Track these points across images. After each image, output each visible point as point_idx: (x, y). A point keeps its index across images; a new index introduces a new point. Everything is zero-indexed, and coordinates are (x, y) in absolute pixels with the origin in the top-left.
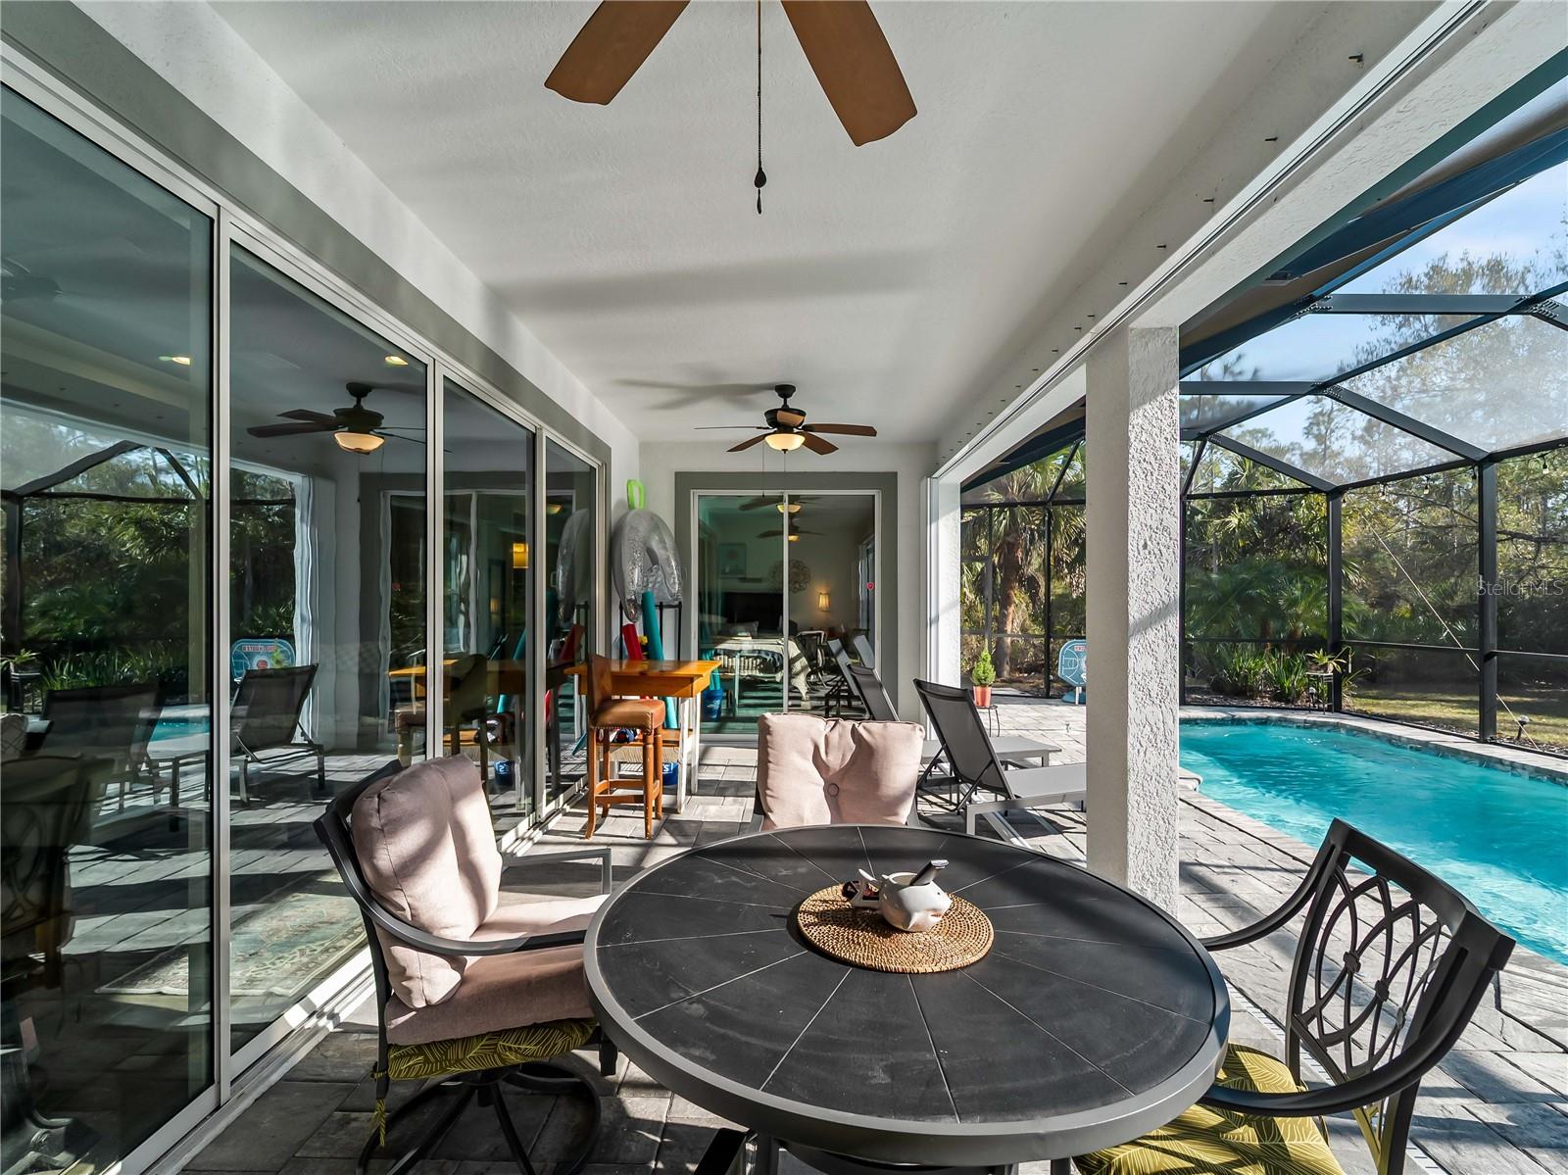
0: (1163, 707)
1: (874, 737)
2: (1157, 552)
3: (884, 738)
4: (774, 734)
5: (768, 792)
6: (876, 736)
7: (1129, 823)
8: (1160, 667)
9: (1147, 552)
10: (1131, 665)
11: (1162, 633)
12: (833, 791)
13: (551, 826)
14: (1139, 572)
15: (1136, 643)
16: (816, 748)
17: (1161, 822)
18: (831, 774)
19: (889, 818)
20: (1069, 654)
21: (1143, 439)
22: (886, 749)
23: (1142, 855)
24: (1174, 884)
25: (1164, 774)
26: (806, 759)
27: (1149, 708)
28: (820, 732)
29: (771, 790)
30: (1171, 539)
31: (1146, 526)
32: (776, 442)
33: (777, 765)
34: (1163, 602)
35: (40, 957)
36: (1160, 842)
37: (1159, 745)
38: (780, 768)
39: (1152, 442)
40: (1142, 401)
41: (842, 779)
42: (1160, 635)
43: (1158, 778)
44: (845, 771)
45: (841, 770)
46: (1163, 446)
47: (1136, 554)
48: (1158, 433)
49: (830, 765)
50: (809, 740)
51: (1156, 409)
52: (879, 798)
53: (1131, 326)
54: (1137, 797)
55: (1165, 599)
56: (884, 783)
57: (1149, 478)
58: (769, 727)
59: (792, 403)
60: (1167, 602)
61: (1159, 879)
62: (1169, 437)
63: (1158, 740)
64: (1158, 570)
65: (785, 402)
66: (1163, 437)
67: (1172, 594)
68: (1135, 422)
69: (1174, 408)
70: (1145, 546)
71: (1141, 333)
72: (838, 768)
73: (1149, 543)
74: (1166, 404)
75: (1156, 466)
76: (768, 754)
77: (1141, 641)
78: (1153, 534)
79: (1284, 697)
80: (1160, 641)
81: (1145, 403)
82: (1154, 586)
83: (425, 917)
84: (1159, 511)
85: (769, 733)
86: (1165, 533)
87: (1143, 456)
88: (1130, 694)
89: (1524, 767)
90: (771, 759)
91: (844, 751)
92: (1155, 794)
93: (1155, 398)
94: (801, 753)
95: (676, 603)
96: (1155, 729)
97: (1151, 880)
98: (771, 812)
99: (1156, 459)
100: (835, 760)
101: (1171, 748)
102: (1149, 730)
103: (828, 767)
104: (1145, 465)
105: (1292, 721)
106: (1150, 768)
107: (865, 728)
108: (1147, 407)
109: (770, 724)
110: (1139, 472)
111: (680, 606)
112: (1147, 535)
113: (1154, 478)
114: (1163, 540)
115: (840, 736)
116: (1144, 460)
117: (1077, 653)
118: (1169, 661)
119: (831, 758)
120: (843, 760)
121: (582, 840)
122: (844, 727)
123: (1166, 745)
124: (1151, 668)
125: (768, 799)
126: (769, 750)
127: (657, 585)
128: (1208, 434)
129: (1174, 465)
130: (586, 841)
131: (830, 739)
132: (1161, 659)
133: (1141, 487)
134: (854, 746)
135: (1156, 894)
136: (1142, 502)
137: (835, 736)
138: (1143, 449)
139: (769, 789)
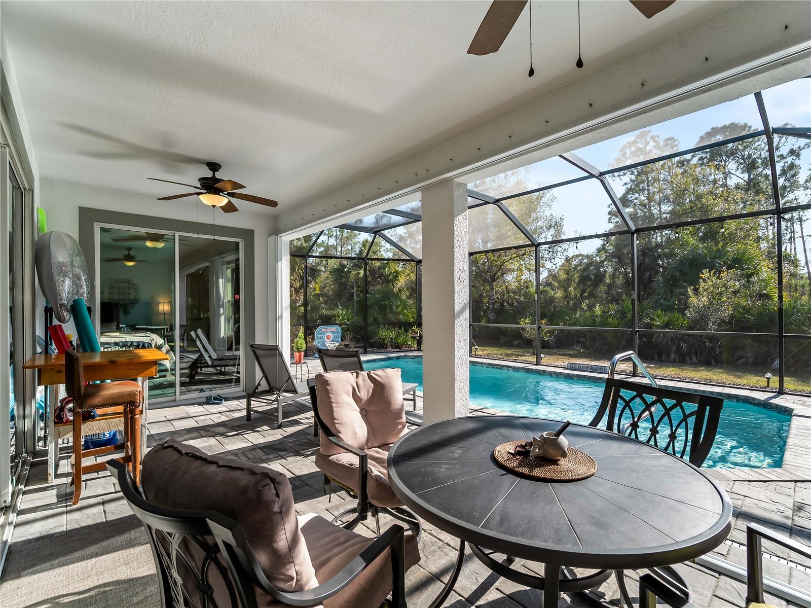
0: (465, 349)
1: (381, 378)
2: (463, 281)
3: (387, 378)
4: (331, 385)
5: (336, 421)
6: (383, 377)
8: (464, 332)
9: (460, 281)
10: (455, 331)
12: (364, 413)
13: (20, 506)
14: (457, 290)
15: (457, 321)
16: (353, 390)
18: (362, 403)
20: (319, 333)
21: (458, 231)
25: (465, 378)
26: (350, 397)
28: (352, 379)
29: (338, 420)
31: (459, 269)
32: (207, 199)
33: (337, 403)
34: (464, 303)
37: (464, 366)
38: (338, 405)
39: (461, 233)
41: (368, 405)
42: (464, 318)
43: (464, 381)
44: (370, 400)
45: (368, 400)
46: (464, 235)
47: (456, 282)
48: (462, 229)
49: (363, 399)
50: (349, 385)
51: (462, 219)
52: (391, 411)
53: (455, 180)
54: (458, 391)
56: (392, 402)
57: (460, 249)
58: (327, 381)
59: (218, 175)
62: (466, 232)
64: (463, 289)
65: (214, 174)
66: (464, 231)
67: (467, 300)
68: (456, 223)
70: (459, 278)
71: (457, 184)
72: (366, 399)
74: (465, 217)
76: (330, 398)
78: (462, 273)
79: (397, 347)
80: (464, 320)
81: (459, 215)
82: (462, 296)
84: (463, 264)
85: (328, 385)
86: (465, 273)
87: (459, 239)
88: (455, 345)
89: (485, 363)
90: (333, 401)
91: (368, 389)
92: (463, 388)
93: (461, 213)
94: (347, 394)
98: (340, 433)
99: (462, 240)
100: (364, 395)
102: (461, 359)
103: (361, 399)
104: (459, 242)
105: (408, 356)
107: (374, 374)
108: (459, 217)
109: (328, 379)
110: (457, 245)
112: (460, 274)
113: (462, 249)
114: (464, 276)
115: (364, 380)
117: (323, 332)
118: (466, 329)
119: (362, 393)
120: (368, 393)
121: (68, 508)
122: (363, 375)
124: (461, 332)
125: (337, 425)
126: (331, 395)
128: (378, 231)
130: (74, 507)
131: (359, 383)
132: (464, 328)
133: (458, 252)
134: (372, 385)
136: (458, 259)
137: (360, 380)
138: (459, 236)
139: (336, 419)
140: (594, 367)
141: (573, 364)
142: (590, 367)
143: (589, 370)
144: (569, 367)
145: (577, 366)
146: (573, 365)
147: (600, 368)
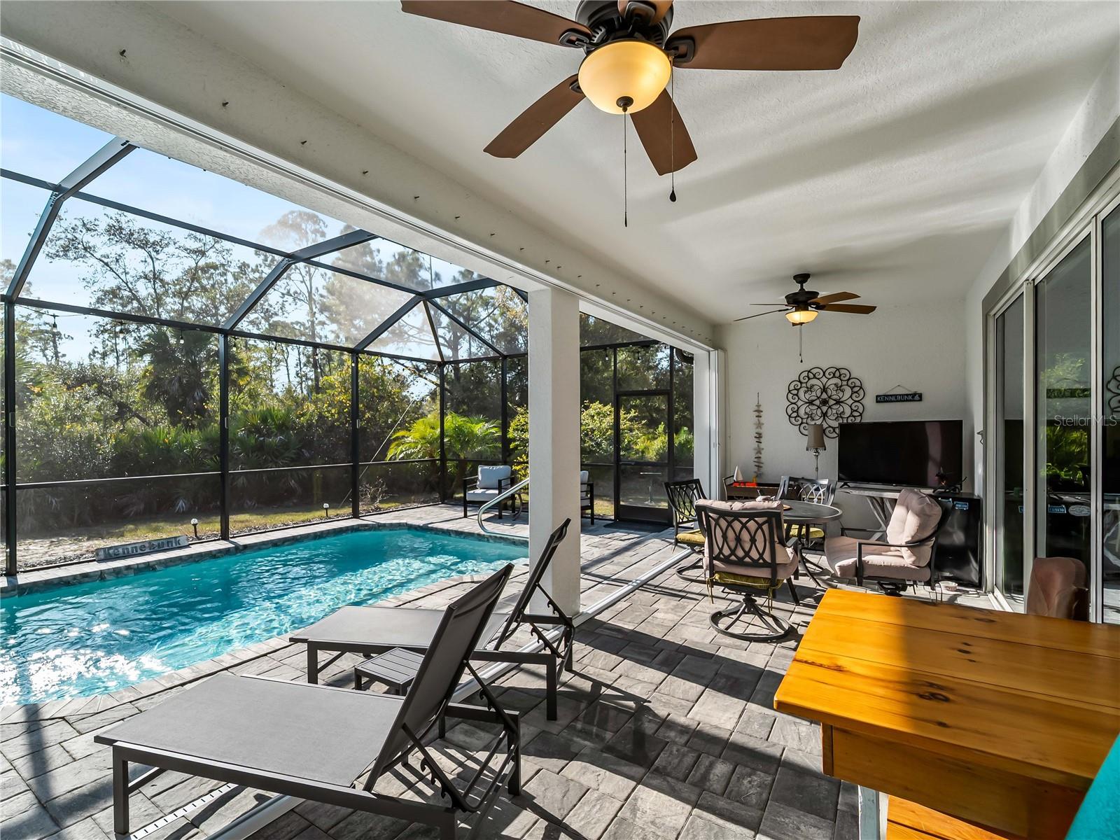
140: (156, 543)
141: (110, 548)
142: (147, 545)
143: (147, 550)
144: (102, 557)
145: (121, 550)
146: (111, 551)
147: (168, 542)
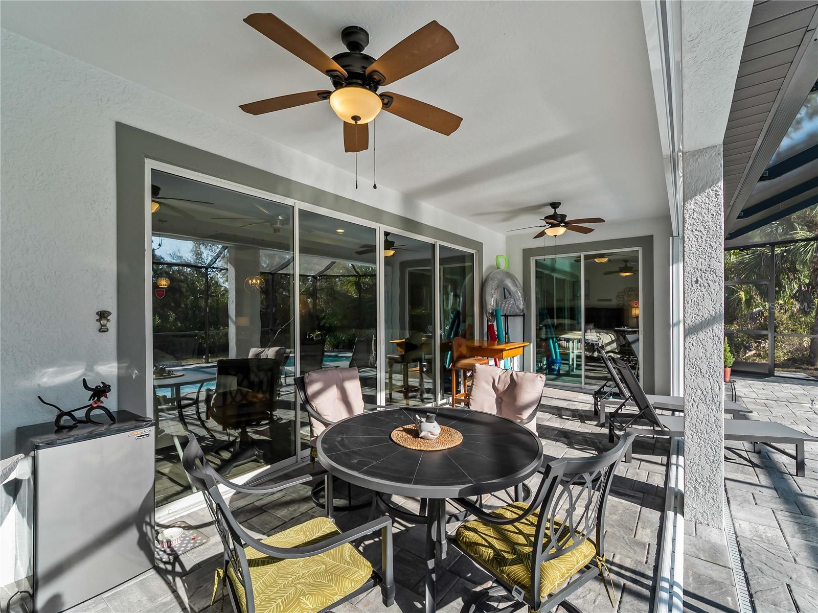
0: (711, 380)
2: (705, 284)
3: (522, 379)
4: (477, 373)
5: (471, 397)
6: (519, 378)
7: (685, 446)
8: (708, 355)
9: (698, 285)
11: (710, 334)
12: (499, 399)
14: (692, 296)
15: (690, 340)
16: (494, 381)
17: (710, 450)
18: (499, 392)
19: (518, 416)
21: (695, 217)
22: (521, 385)
23: (695, 467)
24: (720, 489)
25: (712, 420)
26: (489, 385)
27: (701, 379)
28: (497, 374)
30: (717, 276)
31: (697, 269)
32: (550, 232)
34: (711, 315)
35: (269, 412)
36: (709, 462)
37: (708, 403)
38: (476, 387)
39: (701, 218)
40: (694, 194)
41: (504, 395)
42: (708, 335)
43: (707, 423)
44: (505, 392)
46: (710, 220)
47: (690, 287)
48: (707, 212)
49: (499, 388)
50: (491, 377)
51: (705, 198)
52: (516, 406)
54: (691, 432)
55: (713, 314)
57: (700, 240)
58: (476, 369)
60: (713, 315)
61: (708, 484)
62: (715, 214)
63: (707, 400)
64: (707, 296)
65: (555, 211)
66: (710, 214)
67: (718, 311)
68: (689, 208)
69: (719, 195)
70: (697, 282)
71: (693, 153)
72: (502, 391)
73: (699, 279)
74: (712, 193)
75: (705, 233)
77: (694, 339)
78: (703, 274)
80: (708, 339)
81: (696, 195)
82: (704, 306)
83: (319, 411)
84: (707, 260)
85: (475, 372)
86: (712, 273)
87: (695, 227)
91: (506, 384)
92: (705, 432)
93: (704, 191)
94: (487, 383)
95: (522, 314)
96: (705, 393)
97: (702, 483)
99: (705, 228)
100: (501, 387)
101: (717, 405)
102: (700, 392)
104: (696, 232)
106: (701, 416)
107: (515, 374)
108: (698, 197)
110: (692, 237)
111: (524, 315)
112: (698, 275)
113: (704, 240)
114: (711, 277)
115: (505, 376)
116: (696, 230)
118: (716, 351)
119: (499, 386)
120: (505, 387)
122: (507, 373)
123: (713, 403)
124: (701, 355)
127: (510, 305)
129: (719, 231)
131: (501, 377)
132: (709, 350)
133: (694, 246)
134: (509, 382)
135: (706, 493)
136: (695, 255)
137: (503, 376)
138: (695, 223)
